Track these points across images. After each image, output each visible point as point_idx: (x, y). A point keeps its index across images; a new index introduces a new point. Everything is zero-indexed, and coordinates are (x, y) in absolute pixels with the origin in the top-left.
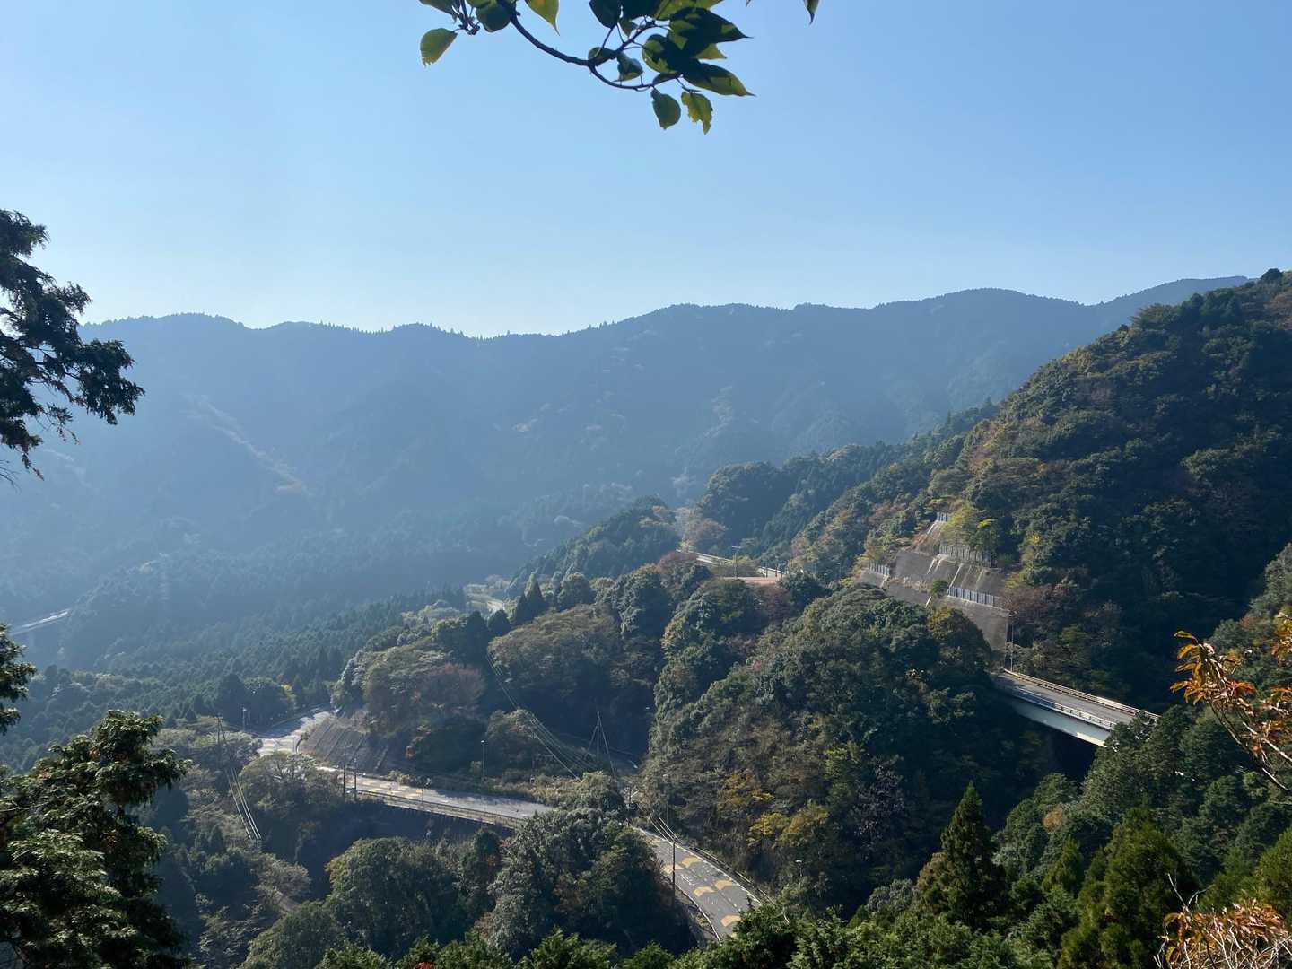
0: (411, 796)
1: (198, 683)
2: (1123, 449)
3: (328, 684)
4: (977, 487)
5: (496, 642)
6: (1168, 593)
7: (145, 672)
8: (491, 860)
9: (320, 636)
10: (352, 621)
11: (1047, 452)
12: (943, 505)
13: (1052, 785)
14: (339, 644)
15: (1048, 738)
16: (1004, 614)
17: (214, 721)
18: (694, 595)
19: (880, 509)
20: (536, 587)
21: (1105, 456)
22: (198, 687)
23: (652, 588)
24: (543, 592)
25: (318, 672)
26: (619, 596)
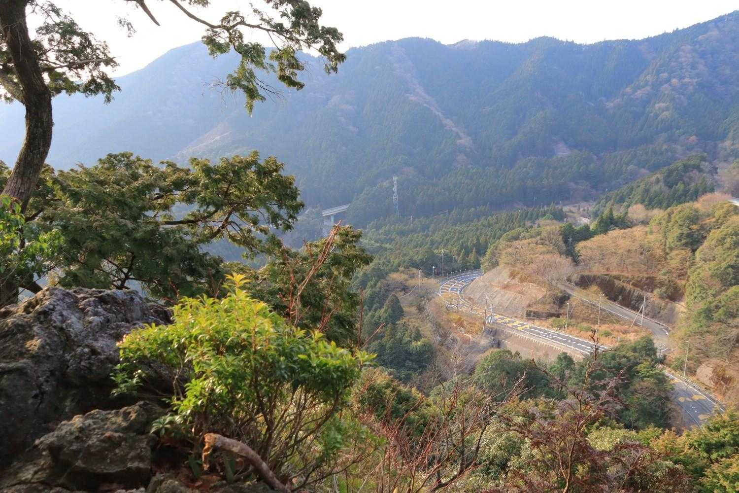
1: (410, 249)
3: (479, 258)
7: (385, 241)
9: (477, 230)
10: (496, 223)
14: (487, 235)
17: (419, 272)
20: (611, 212)
22: (411, 252)
23: (694, 218)
24: (616, 214)
25: (474, 249)
26: (669, 221)
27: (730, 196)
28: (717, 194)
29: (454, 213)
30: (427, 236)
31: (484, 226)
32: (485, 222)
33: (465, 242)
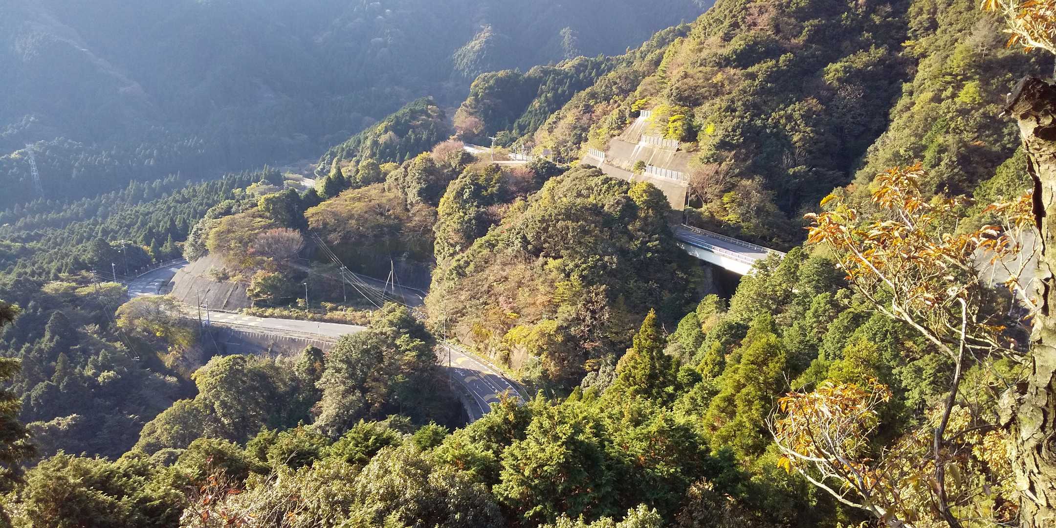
0: (252, 324)
1: (73, 246)
2: (778, 61)
3: (178, 244)
4: (671, 90)
5: (311, 211)
6: (799, 167)
7: (29, 239)
8: (317, 365)
9: (169, 208)
10: (194, 196)
11: (723, 63)
12: (646, 103)
13: (709, 301)
14: (184, 214)
15: (709, 270)
16: (685, 184)
17: (92, 275)
18: (461, 176)
19: (599, 109)
20: (339, 170)
21: (765, 66)
22: (74, 249)
23: (430, 170)
24: (345, 173)
25: (169, 235)
26: (405, 176)
27: (462, 143)
28: (451, 142)
29: (132, 186)
30: (95, 224)
31: (178, 202)
32: (178, 197)
33: (154, 227)
